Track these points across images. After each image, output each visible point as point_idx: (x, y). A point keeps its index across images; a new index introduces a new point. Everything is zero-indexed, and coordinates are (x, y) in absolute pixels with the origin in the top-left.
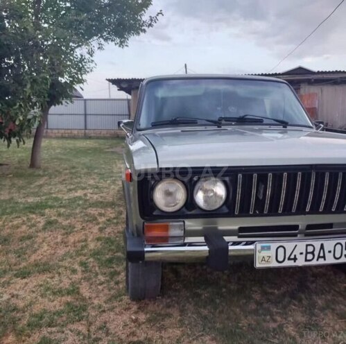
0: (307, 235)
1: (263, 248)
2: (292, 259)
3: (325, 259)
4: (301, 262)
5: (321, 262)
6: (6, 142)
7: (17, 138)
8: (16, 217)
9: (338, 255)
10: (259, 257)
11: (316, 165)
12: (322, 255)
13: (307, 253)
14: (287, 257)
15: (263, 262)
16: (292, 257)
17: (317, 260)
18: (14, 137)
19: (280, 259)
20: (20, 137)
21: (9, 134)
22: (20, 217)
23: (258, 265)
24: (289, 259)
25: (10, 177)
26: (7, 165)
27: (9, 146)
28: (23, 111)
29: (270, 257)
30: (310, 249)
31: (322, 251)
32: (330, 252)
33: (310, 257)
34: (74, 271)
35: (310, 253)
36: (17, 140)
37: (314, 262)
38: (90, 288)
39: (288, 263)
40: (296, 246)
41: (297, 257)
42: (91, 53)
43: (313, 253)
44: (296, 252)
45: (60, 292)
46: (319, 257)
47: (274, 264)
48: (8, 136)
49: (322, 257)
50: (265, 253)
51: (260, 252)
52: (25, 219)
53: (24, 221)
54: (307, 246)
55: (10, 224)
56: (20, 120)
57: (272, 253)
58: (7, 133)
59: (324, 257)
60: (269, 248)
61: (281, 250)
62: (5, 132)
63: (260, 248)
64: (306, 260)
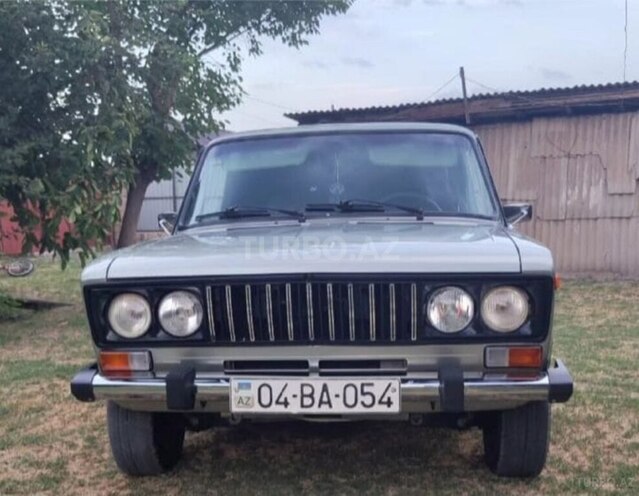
0: (322, 374)
1: (241, 386)
2: (281, 403)
3: (331, 406)
4: (294, 408)
5: (325, 409)
6: (58, 258)
7: (80, 250)
8: (33, 383)
9: (351, 401)
10: (234, 396)
11: (312, 274)
12: (325, 399)
13: (303, 396)
14: (274, 400)
15: (241, 404)
16: (282, 400)
17: (319, 406)
18: (74, 248)
19: (265, 401)
20: (86, 247)
21: (65, 242)
22: (38, 383)
23: (235, 408)
24: (277, 402)
25: (62, 327)
26: (69, 305)
27: (64, 266)
28: (86, 195)
29: (249, 398)
30: (307, 391)
31: (325, 394)
32: (337, 396)
33: (307, 401)
34: (72, 446)
35: (307, 396)
36: (80, 254)
37: (315, 410)
38: (83, 465)
39: (276, 409)
40: (286, 385)
41: (289, 400)
42: (235, 63)
43: (311, 396)
44: (287, 394)
45: (38, 464)
46: (321, 402)
47: (257, 409)
48: (62, 246)
49: (325, 403)
50: (244, 393)
51: (236, 391)
52: (45, 386)
53: (42, 389)
54: (302, 386)
55: (20, 392)
56: (76, 213)
57: (254, 392)
58: (59, 241)
59: (329, 403)
60: (248, 386)
61: (265, 391)
62: (58, 237)
63: (237, 386)
64: (302, 406)
